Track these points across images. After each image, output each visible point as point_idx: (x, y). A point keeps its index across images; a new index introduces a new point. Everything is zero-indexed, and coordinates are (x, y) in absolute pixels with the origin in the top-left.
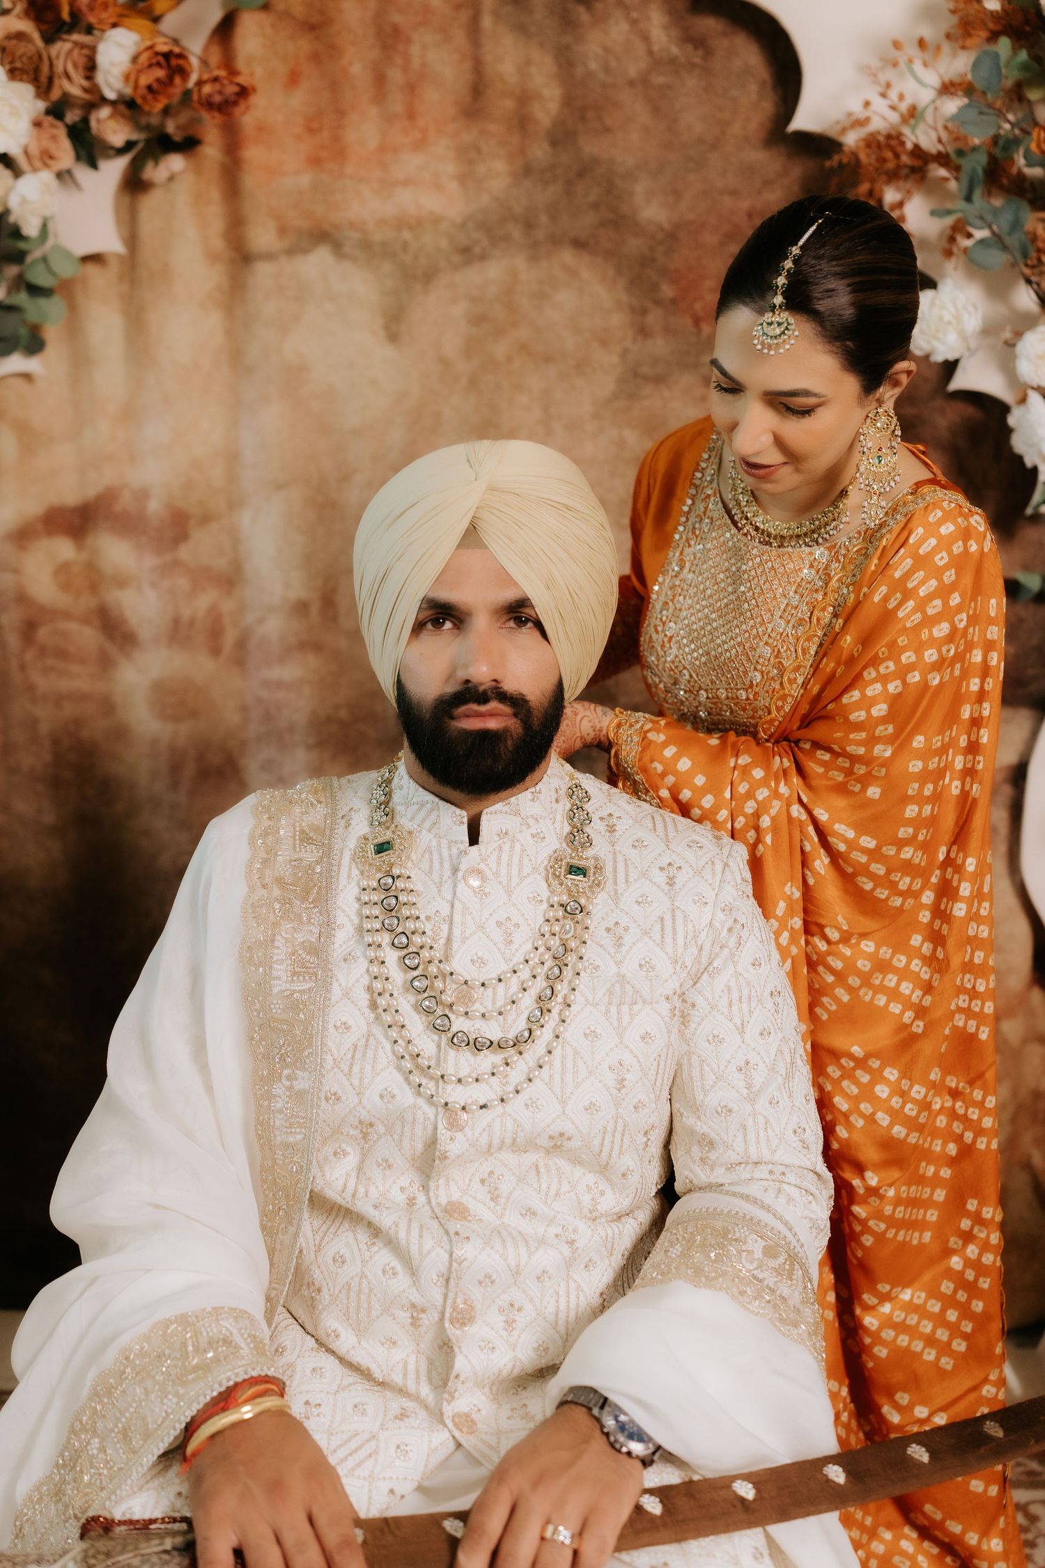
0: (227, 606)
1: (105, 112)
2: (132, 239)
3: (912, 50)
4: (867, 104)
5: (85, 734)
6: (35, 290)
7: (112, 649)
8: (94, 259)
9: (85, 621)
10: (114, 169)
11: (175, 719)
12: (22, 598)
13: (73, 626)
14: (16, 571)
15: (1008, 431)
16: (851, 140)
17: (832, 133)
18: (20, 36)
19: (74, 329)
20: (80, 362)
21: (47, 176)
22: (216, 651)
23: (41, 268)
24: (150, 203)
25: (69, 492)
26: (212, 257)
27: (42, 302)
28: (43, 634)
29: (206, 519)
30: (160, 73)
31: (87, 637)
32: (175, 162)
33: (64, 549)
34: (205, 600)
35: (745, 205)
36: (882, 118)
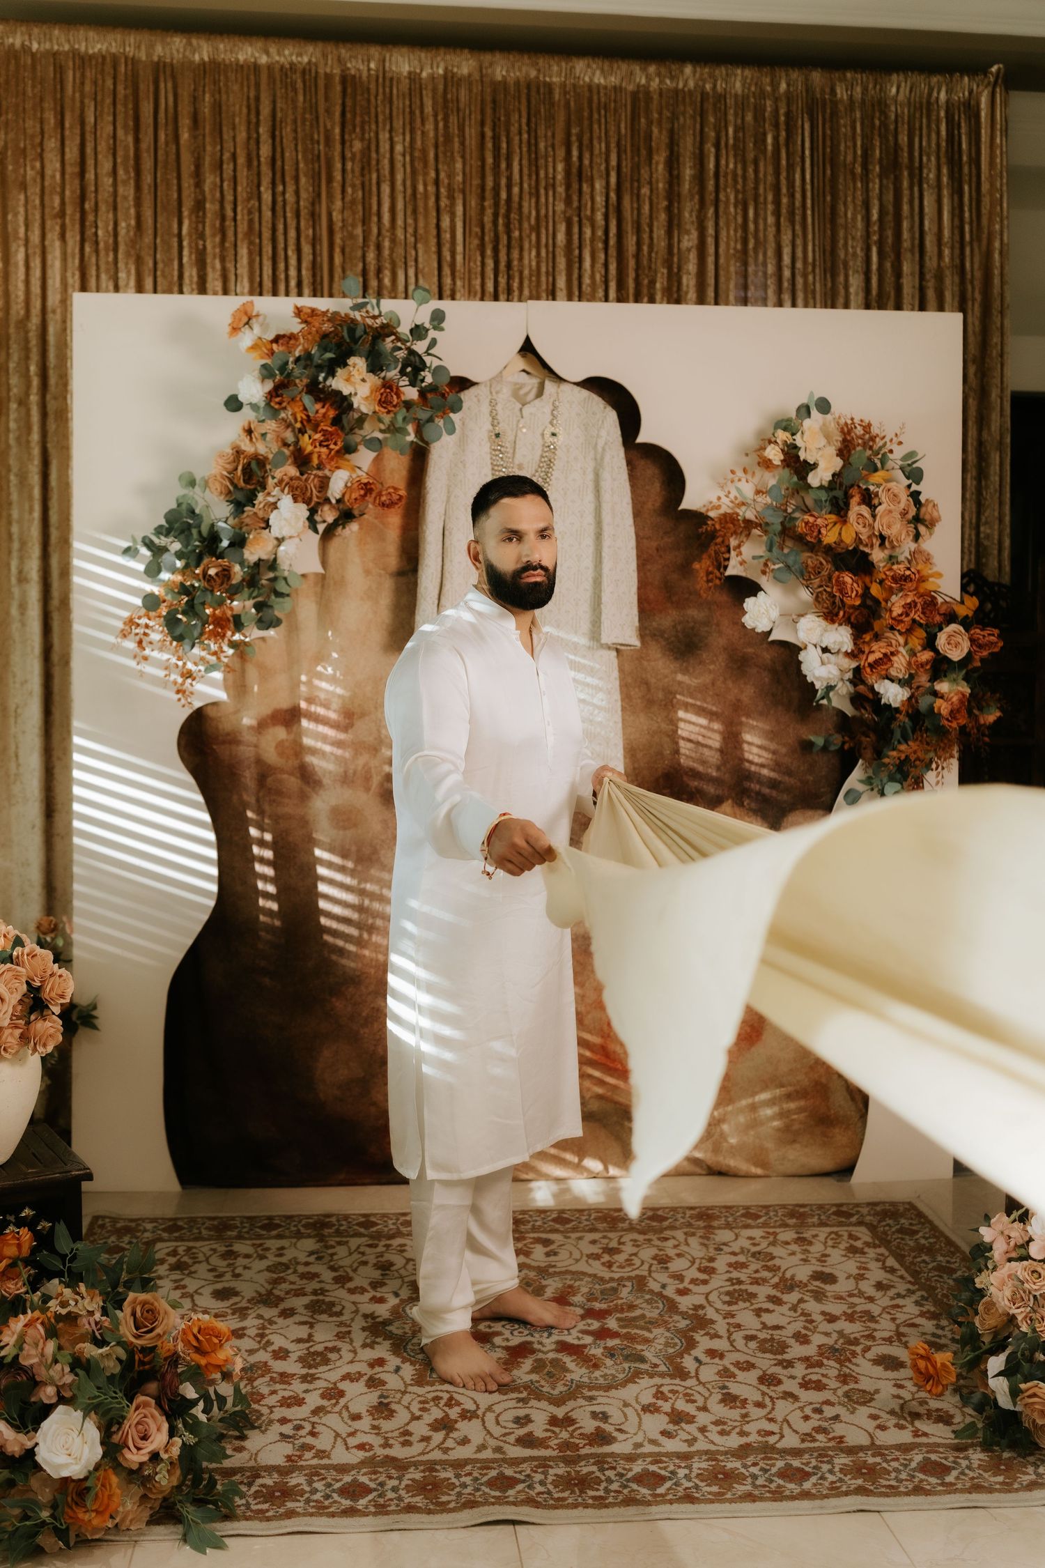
0: (374, 763)
1: (326, 508)
2: (324, 563)
3: (740, 473)
4: (719, 498)
5: (291, 839)
6: (279, 595)
7: (307, 789)
8: (304, 576)
9: (291, 774)
10: (321, 528)
11: (345, 828)
12: (259, 761)
13: (285, 776)
14: (256, 746)
15: (800, 663)
16: (712, 514)
17: (703, 510)
18: (298, 478)
19: (292, 614)
20: (294, 629)
21: (297, 540)
22: (368, 789)
23: (283, 582)
24: (335, 544)
25: (284, 703)
26: (367, 572)
27: (280, 600)
28: (269, 780)
29: (363, 715)
30: (362, 492)
31: (292, 783)
32: (354, 527)
33: (280, 733)
34: (361, 761)
35: (654, 544)
36: (726, 507)
